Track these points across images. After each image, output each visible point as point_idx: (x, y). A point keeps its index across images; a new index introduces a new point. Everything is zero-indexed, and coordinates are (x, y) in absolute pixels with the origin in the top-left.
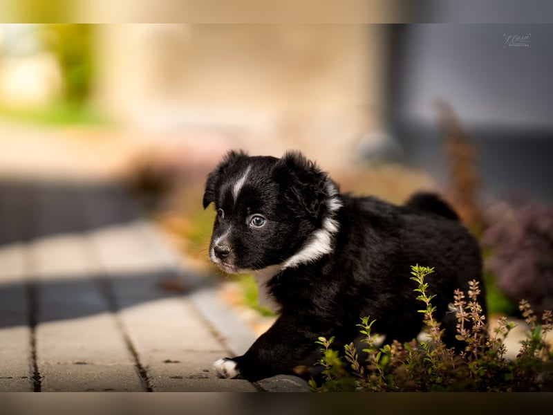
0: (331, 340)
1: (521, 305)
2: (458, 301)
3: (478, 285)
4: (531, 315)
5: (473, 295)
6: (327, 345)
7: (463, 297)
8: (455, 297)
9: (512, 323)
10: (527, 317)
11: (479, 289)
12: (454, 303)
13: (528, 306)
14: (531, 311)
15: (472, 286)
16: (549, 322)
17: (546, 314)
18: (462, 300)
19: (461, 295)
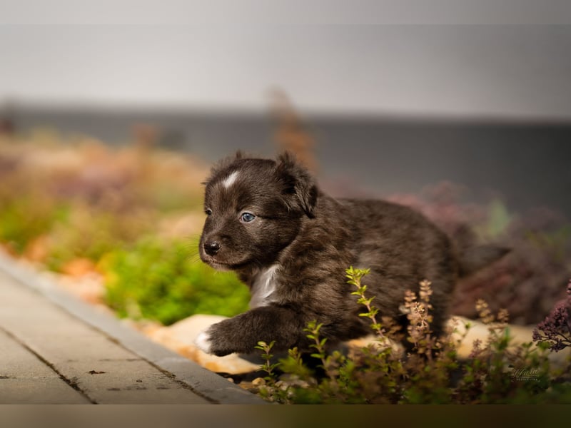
0: (271, 345)
1: (478, 304)
2: (409, 302)
3: (430, 286)
4: (489, 315)
5: (425, 296)
6: (267, 349)
7: (414, 298)
8: (407, 299)
9: (471, 323)
10: (484, 317)
11: (431, 289)
12: (404, 304)
13: (485, 305)
14: (488, 311)
15: (424, 287)
16: (506, 322)
17: (502, 313)
18: (414, 301)
19: (411, 296)
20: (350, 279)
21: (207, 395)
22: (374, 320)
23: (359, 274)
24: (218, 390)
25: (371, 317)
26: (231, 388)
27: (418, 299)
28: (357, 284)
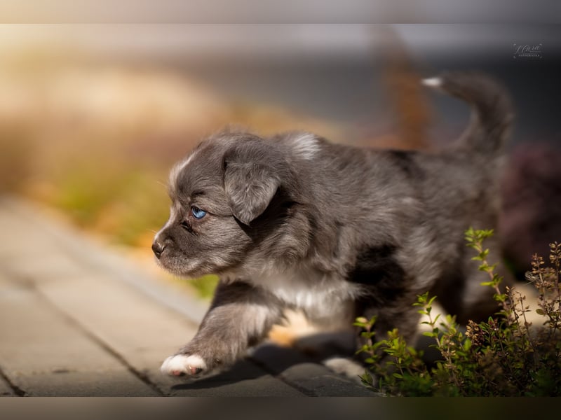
0: (372, 321)
2: (537, 268)
5: (556, 260)
6: (368, 327)
7: (542, 263)
8: (533, 263)
12: (531, 270)
15: (554, 249)
18: (541, 266)
19: (540, 261)
20: (469, 242)
21: (300, 385)
22: (498, 290)
23: (480, 236)
24: (313, 378)
25: (494, 286)
26: (327, 376)
27: (548, 264)
28: (478, 247)
